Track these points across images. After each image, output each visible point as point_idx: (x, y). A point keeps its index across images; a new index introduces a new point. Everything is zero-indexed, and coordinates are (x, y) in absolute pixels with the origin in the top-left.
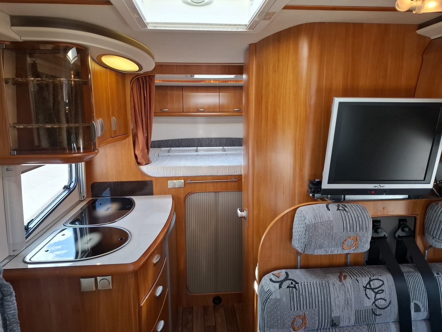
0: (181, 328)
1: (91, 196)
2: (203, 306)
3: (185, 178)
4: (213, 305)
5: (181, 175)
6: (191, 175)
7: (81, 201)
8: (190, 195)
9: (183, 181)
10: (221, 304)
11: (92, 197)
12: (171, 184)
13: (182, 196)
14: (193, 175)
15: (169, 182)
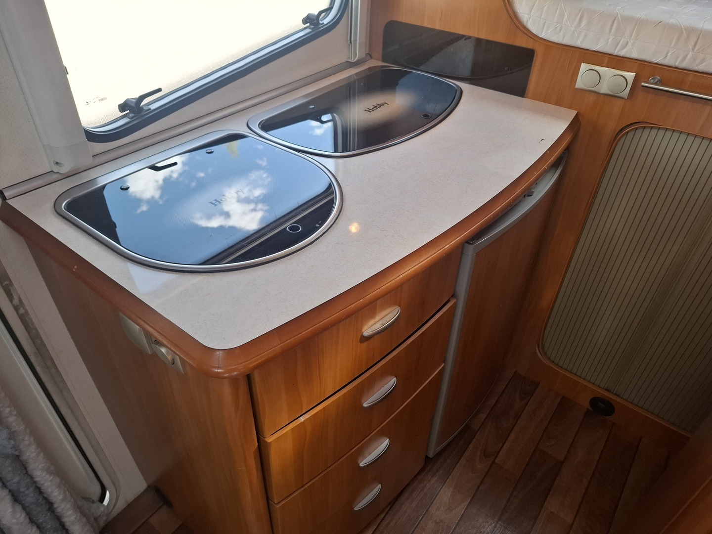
0: (485, 416)
1: (381, 57)
2: (563, 397)
3: (643, 67)
4: (588, 409)
5: (634, 55)
6: (671, 63)
7: (350, 65)
8: (639, 132)
9: (630, 76)
10: (608, 418)
11: (383, 61)
12: (586, 75)
13: (611, 127)
14: (677, 64)
15: (584, 67)
